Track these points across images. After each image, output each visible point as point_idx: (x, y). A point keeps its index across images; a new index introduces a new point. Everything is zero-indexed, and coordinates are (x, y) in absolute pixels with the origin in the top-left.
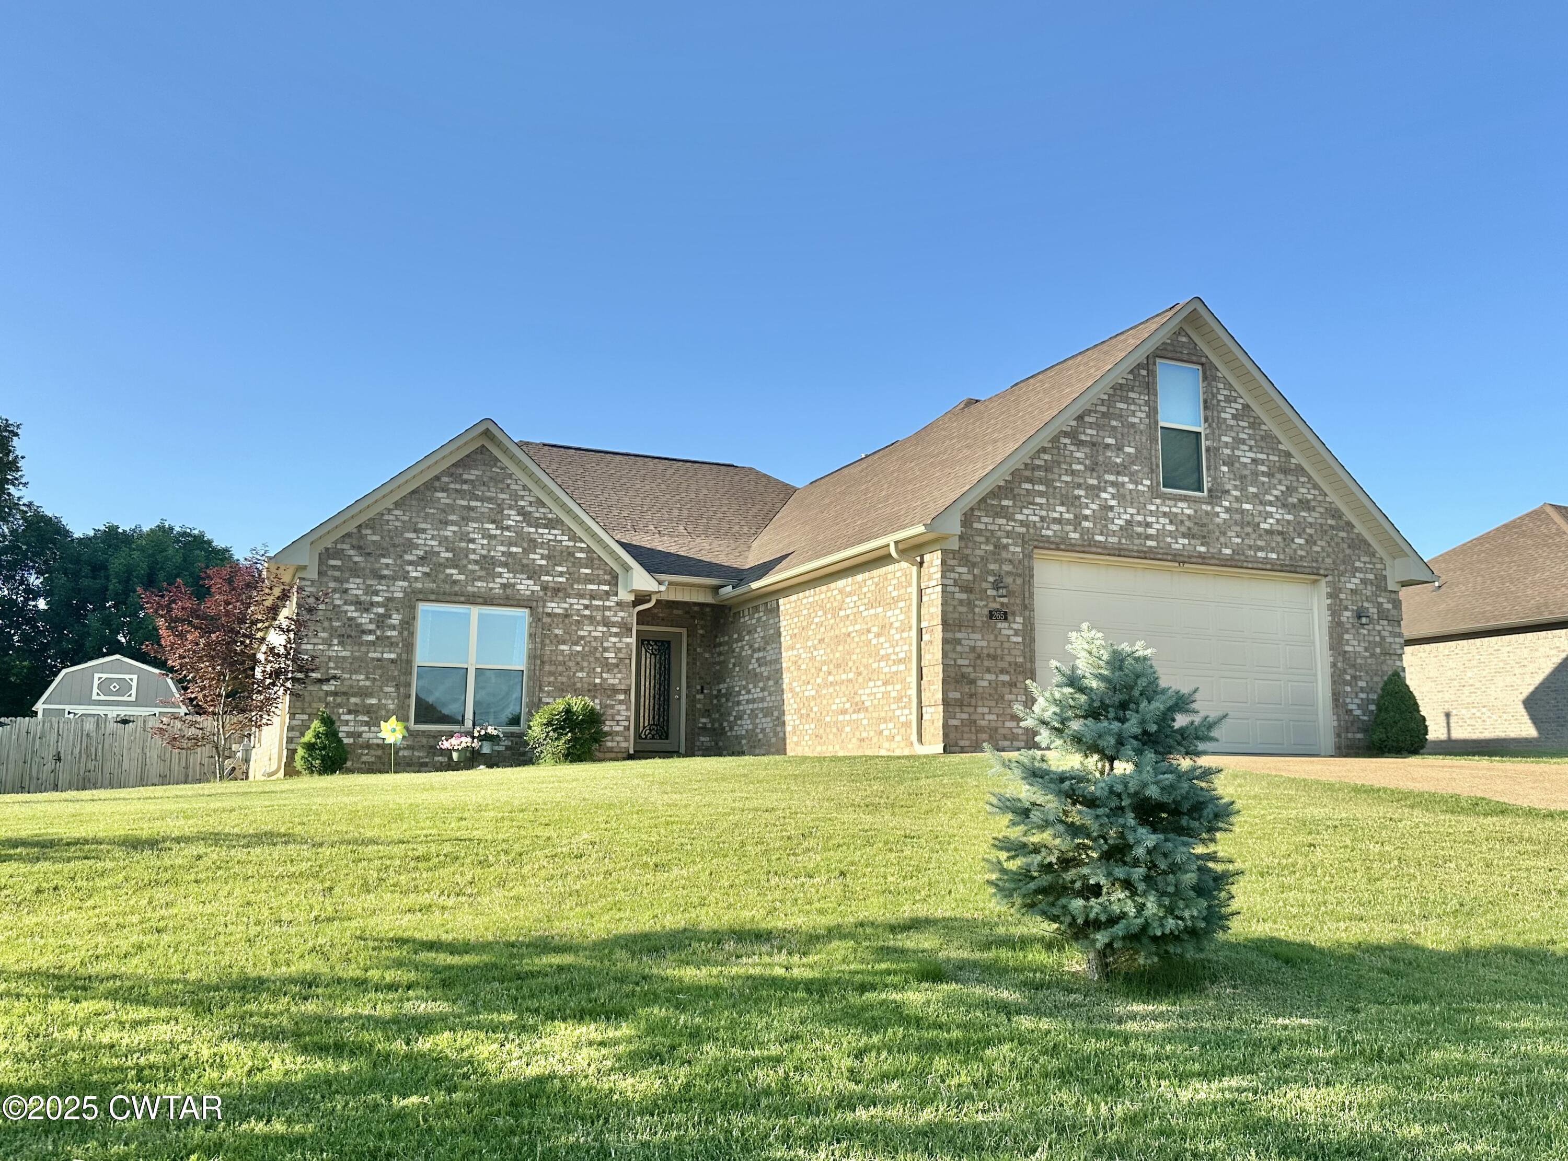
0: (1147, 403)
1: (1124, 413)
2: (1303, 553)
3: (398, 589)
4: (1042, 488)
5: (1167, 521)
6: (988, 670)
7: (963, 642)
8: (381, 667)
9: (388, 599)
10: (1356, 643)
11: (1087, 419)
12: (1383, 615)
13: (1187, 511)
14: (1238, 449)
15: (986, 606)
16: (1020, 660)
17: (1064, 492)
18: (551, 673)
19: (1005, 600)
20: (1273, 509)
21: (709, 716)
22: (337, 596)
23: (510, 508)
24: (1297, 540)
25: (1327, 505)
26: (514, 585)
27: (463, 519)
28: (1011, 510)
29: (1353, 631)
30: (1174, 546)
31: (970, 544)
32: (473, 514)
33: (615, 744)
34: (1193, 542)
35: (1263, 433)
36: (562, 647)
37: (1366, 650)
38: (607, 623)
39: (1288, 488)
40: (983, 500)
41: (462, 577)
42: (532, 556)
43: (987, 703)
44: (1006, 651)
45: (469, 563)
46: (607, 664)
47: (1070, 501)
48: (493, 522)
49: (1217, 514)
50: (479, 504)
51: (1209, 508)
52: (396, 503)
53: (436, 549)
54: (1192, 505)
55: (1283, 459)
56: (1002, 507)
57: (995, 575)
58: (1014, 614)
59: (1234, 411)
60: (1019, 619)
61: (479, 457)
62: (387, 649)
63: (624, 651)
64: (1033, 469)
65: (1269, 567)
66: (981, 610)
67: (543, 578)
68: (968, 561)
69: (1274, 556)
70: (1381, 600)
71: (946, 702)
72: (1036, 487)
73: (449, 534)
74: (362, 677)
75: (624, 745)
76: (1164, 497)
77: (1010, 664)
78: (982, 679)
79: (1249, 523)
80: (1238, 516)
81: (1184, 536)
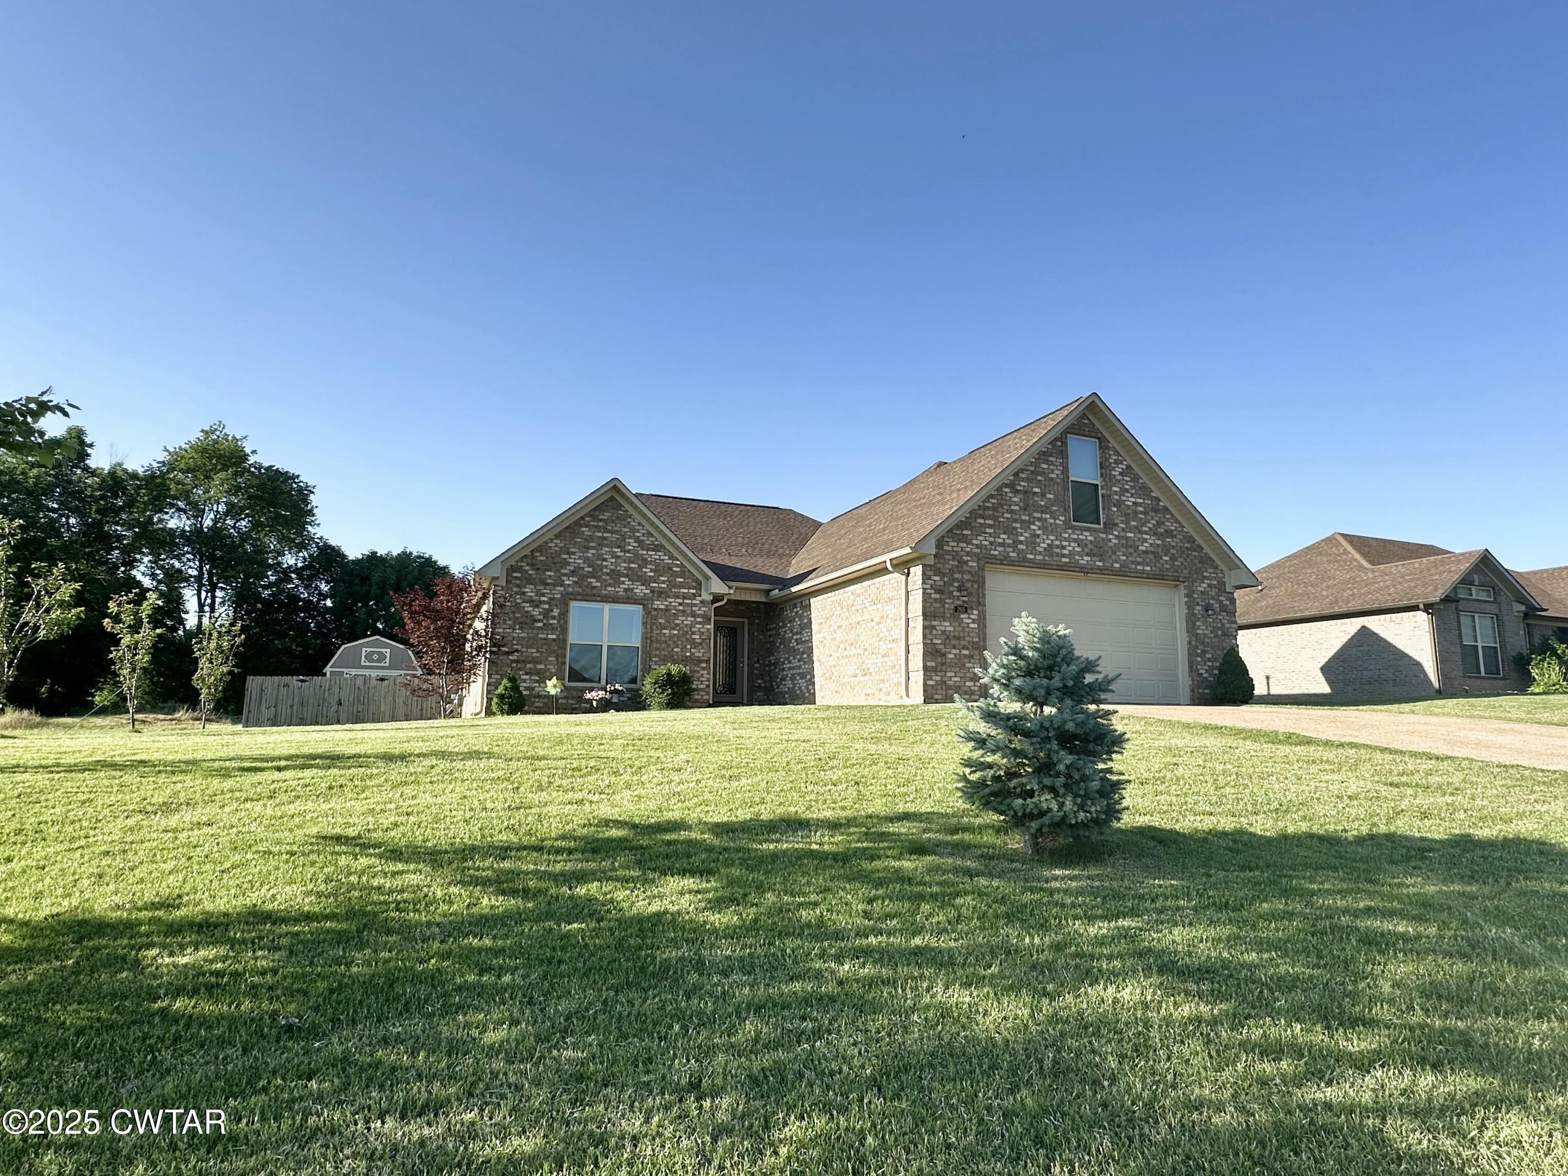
0: (1061, 464)
1: (1046, 471)
2: (1168, 566)
3: (558, 592)
4: (990, 522)
5: (1076, 545)
6: (954, 647)
7: (937, 628)
8: (546, 644)
9: (551, 599)
10: (1204, 628)
11: (1022, 475)
12: (1223, 609)
13: (1090, 538)
14: (1124, 495)
15: (953, 603)
16: (976, 640)
17: (1005, 525)
18: (657, 649)
19: (966, 599)
20: (1148, 537)
21: (762, 678)
22: (518, 597)
23: (630, 537)
24: (1164, 558)
25: (1184, 534)
26: (633, 589)
27: (599, 545)
28: (969, 537)
29: (1203, 620)
30: (1080, 562)
31: (942, 561)
32: (605, 542)
33: (700, 697)
34: (1094, 559)
35: (1140, 485)
36: (664, 631)
37: (1212, 632)
38: (694, 615)
39: (1157, 522)
40: (950, 531)
41: (599, 584)
42: (644, 570)
43: (953, 669)
44: (966, 634)
45: (603, 575)
46: (694, 643)
47: (1010, 531)
48: (619, 547)
49: (1110, 540)
50: (609, 535)
51: (1104, 536)
52: (556, 535)
53: (582, 565)
54: (1093, 534)
55: (1154, 503)
56: (964, 535)
57: (959, 582)
58: (972, 609)
59: (1120, 470)
60: (975, 612)
61: (610, 504)
62: (550, 633)
63: (706, 634)
64: (984, 510)
65: (1145, 576)
66: (949, 605)
67: (651, 585)
68: (940, 572)
69: (1149, 568)
70: (1221, 598)
71: (925, 668)
72: (987, 522)
73: (590, 555)
74: (534, 651)
75: (706, 697)
76: (1074, 528)
77: (969, 642)
78: (950, 653)
79: (1131, 546)
80: (1124, 542)
81: (1088, 555)
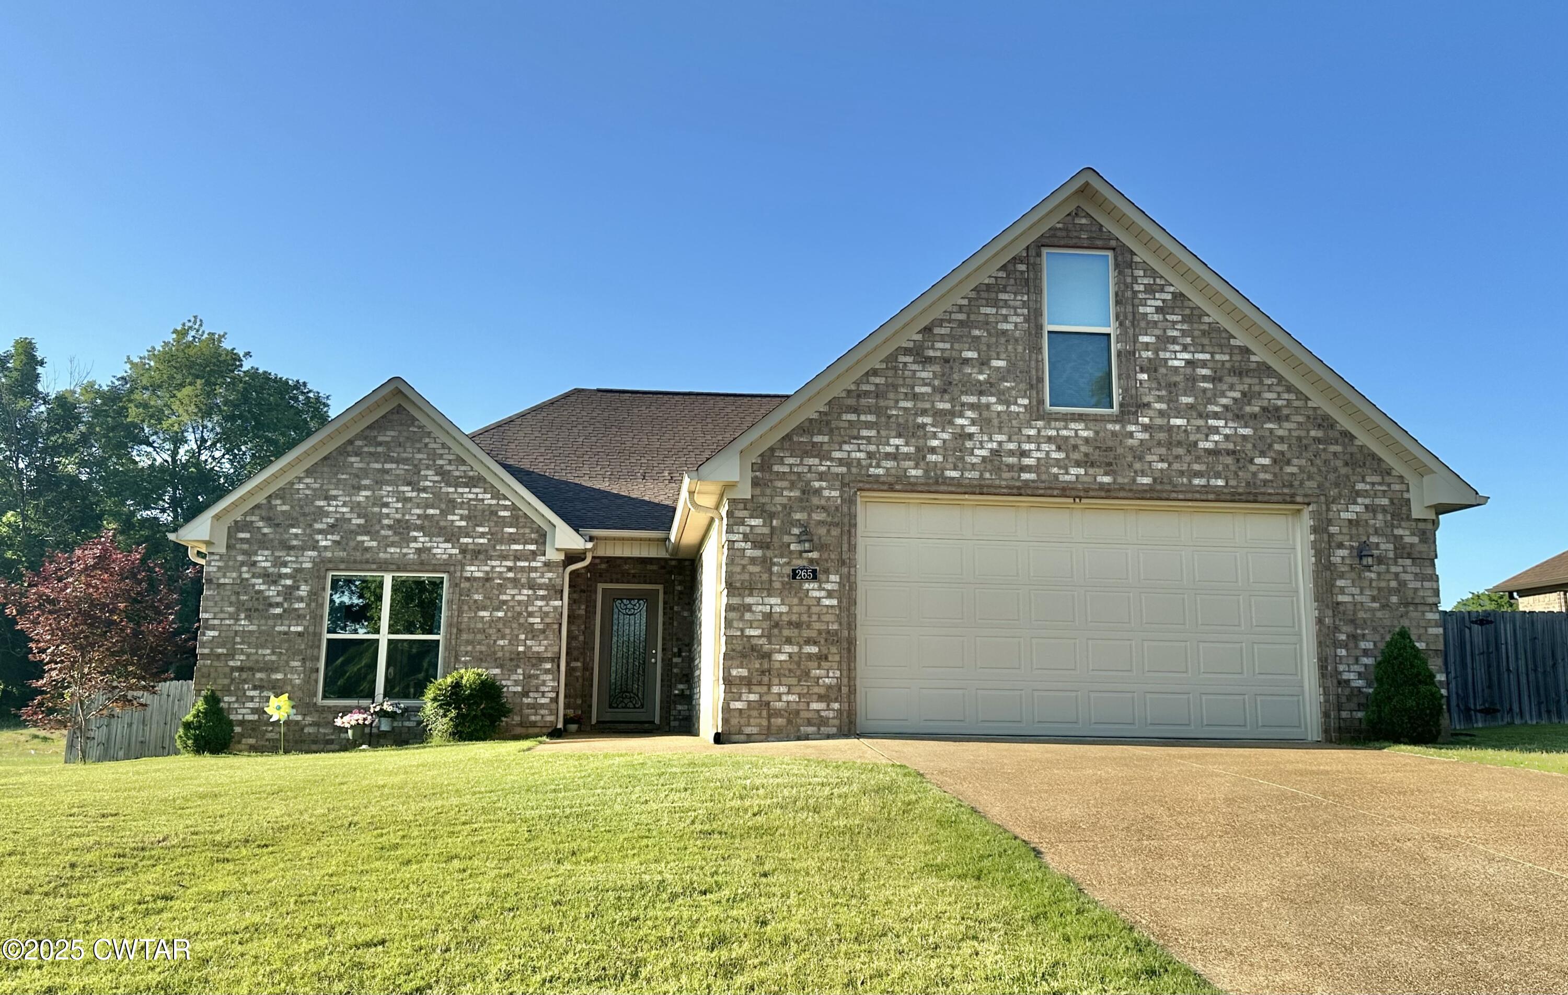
0: (1025, 304)
1: (992, 319)
2: (1268, 477)
3: (307, 560)
4: (871, 418)
5: (1053, 447)
6: (789, 641)
7: (754, 608)
8: (288, 641)
9: (297, 571)
10: (1356, 591)
11: (937, 331)
12: (1403, 551)
13: (1084, 434)
14: (1165, 350)
15: (788, 563)
16: (835, 627)
17: (901, 420)
18: (468, 642)
19: (814, 555)
20: (1221, 423)
22: (245, 569)
23: (428, 468)
24: (1258, 461)
25: (1311, 412)
26: (429, 549)
27: (377, 483)
28: (825, 447)
29: (1352, 576)
30: (1061, 478)
31: (768, 491)
32: (387, 477)
33: (538, 718)
34: (1091, 471)
35: (1206, 327)
36: (482, 614)
38: (532, 586)
39: (1244, 394)
40: (788, 437)
41: (374, 544)
42: (450, 518)
43: (784, 680)
44: (815, 618)
45: (382, 528)
46: (532, 631)
47: (910, 432)
48: (409, 484)
49: (1131, 435)
50: (394, 466)
51: (1118, 427)
52: (309, 471)
53: (348, 516)
54: (1091, 425)
55: (1237, 358)
56: (814, 444)
57: (802, 526)
58: (827, 572)
59: (1160, 303)
60: (834, 578)
61: (395, 417)
62: (294, 622)
63: (552, 615)
64: (859, 396)
65: (1211, 497)
66: (780, 565)
67: (462, 540)
68: (763, 511)
69: (1220, 482)
70: (1400, 533)
71: (728, 681)
72: (863, 418)
73: (361, 499)
74: (268, 651)
75: (551, 718)
76: (1049, 418)
77: (820, 632)
78: (780, 652)
79: (1179, 444)
80: (1162, 436)
81: (1078, 464)
